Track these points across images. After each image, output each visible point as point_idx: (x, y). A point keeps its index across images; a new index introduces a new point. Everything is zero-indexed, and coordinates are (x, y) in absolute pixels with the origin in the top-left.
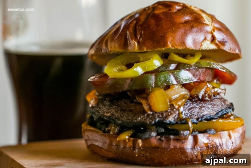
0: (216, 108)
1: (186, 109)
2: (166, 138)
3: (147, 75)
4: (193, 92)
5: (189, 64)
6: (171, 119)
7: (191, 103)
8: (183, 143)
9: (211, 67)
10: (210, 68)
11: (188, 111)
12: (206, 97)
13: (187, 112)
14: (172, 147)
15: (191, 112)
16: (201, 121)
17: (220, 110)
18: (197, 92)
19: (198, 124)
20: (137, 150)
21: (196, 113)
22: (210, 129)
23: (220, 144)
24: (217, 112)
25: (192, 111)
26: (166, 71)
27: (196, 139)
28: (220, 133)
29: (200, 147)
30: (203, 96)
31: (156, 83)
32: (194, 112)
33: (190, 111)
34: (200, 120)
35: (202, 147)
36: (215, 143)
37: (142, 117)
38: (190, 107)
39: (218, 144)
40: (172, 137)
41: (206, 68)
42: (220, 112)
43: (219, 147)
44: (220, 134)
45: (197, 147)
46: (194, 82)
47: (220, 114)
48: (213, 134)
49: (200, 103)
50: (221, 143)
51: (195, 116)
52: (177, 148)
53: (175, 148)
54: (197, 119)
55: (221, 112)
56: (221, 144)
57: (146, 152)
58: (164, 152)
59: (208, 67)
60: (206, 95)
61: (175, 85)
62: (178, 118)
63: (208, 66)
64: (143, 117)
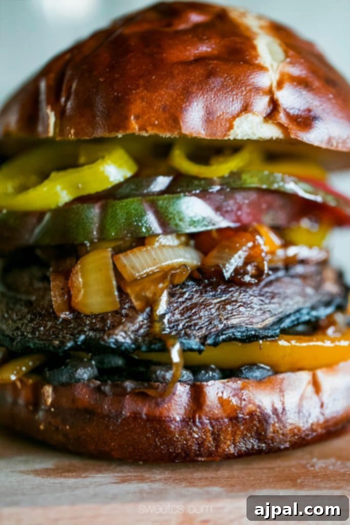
0: (276, 306)
1: (178, 308)
2: (114, 386)
3: (79, 205)
4: (212, 259)
5: (205, 179)
6: (122, 337)
7: (196, 292)
8: (157, 405)
9: (275, 186)
10: (269, 191)
11: (182, 314)
12: (246, 273)
13: (177, 316)
14: (126, 413)
15: (190, 317)
16: (215, 344)
17: (291, 311)
18: (221, 258)
19: (204, 354)
20: (41, 415)
21: (203, 322)
22: (252, 365)
23: (275, 411)
24: (280, 316)
25: (195, 314)
26: (135, 196)
27: (197, 395)
28: (281, 376)
29: (210, 419)
30: (236, 271)
31: (102, 229)
32: (200, 318)
33: (189, 314)
34: (209, 341)
35: (217, 420)
36: (259, 407)
37: (49, 324)
38: (189, 303)
39: (269, 410)
40: (129, 385)
41: (259, 190)
42: (288, 316)
43: (273, 419)
44: (283, 379)
45: (200, 418)
46: (220, 230)
47: (287, 323)
48: (260, 381)
49: (224, 292)
50: (279, 406)
51: (201, 328)
52: (141, 418)
53: (136, 416)
54: (204, 339)
55: (293, 318)
56: (280, 411)
57: (64, 422)
58: (107, 427)
59: (264, 186)
60: (249, 268)
61: (158, 235)
62: (147, 334)
63: (263, 183)
64: (51, 327)
